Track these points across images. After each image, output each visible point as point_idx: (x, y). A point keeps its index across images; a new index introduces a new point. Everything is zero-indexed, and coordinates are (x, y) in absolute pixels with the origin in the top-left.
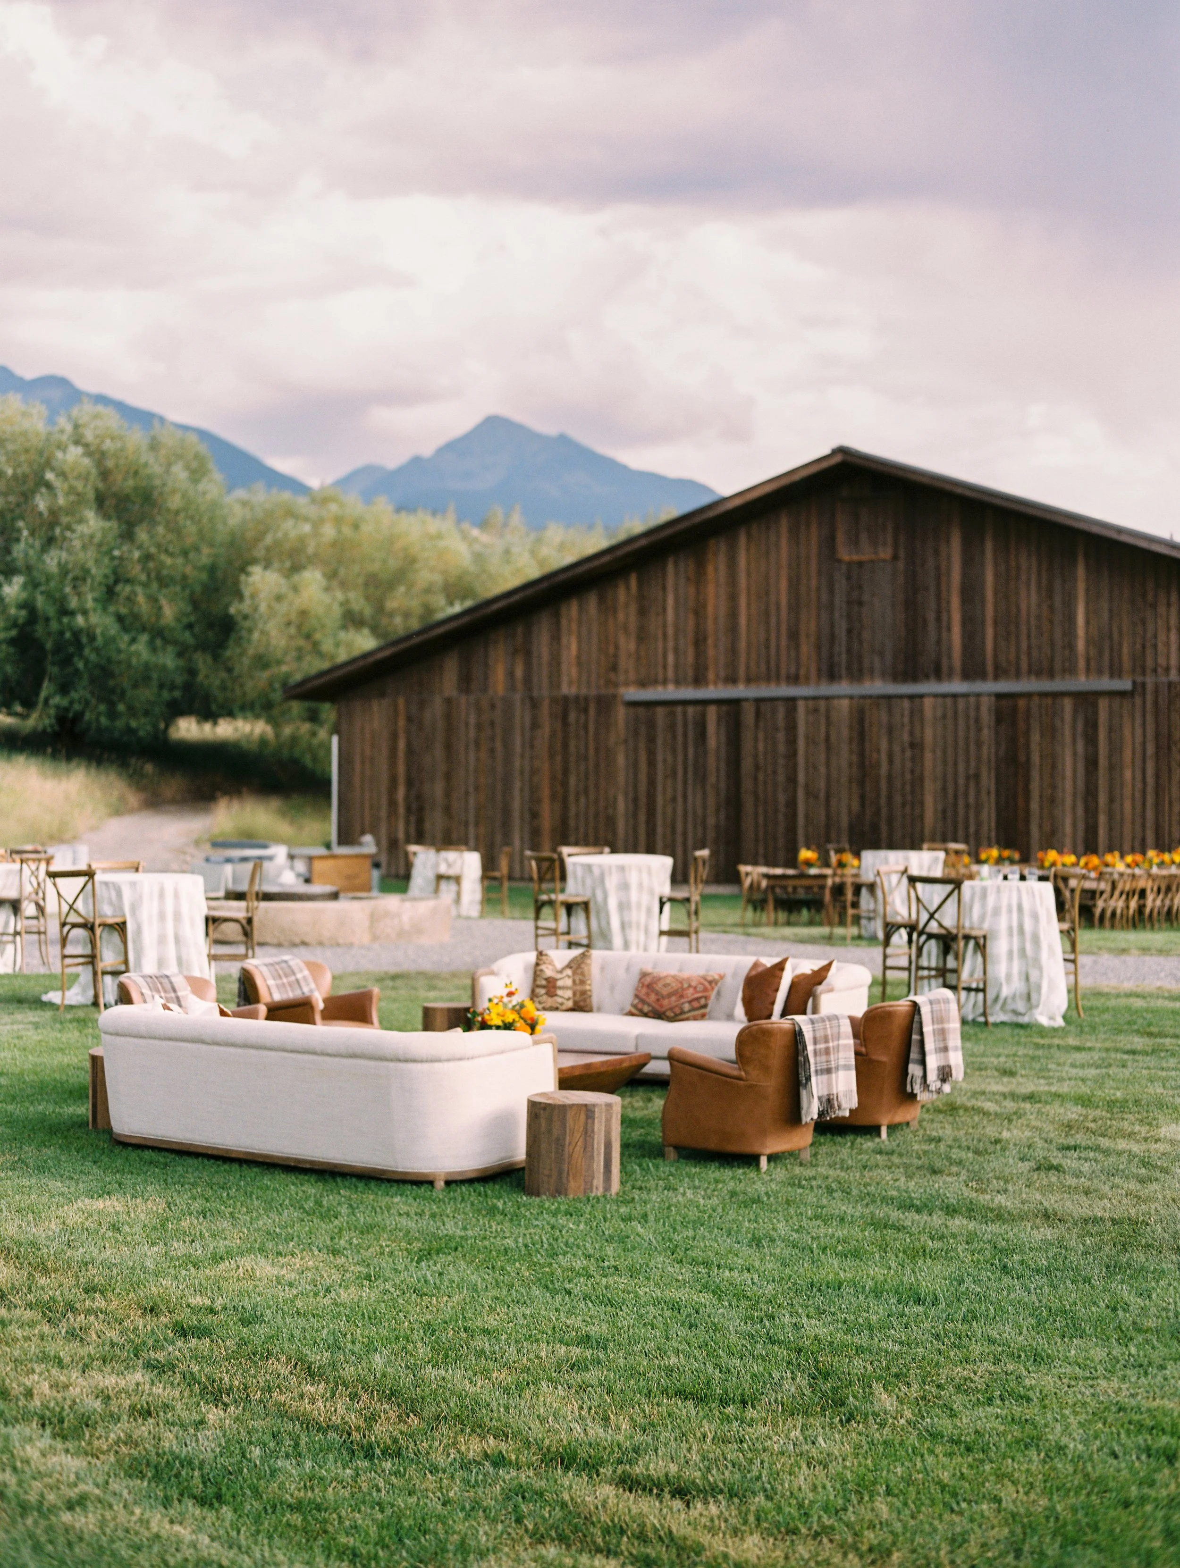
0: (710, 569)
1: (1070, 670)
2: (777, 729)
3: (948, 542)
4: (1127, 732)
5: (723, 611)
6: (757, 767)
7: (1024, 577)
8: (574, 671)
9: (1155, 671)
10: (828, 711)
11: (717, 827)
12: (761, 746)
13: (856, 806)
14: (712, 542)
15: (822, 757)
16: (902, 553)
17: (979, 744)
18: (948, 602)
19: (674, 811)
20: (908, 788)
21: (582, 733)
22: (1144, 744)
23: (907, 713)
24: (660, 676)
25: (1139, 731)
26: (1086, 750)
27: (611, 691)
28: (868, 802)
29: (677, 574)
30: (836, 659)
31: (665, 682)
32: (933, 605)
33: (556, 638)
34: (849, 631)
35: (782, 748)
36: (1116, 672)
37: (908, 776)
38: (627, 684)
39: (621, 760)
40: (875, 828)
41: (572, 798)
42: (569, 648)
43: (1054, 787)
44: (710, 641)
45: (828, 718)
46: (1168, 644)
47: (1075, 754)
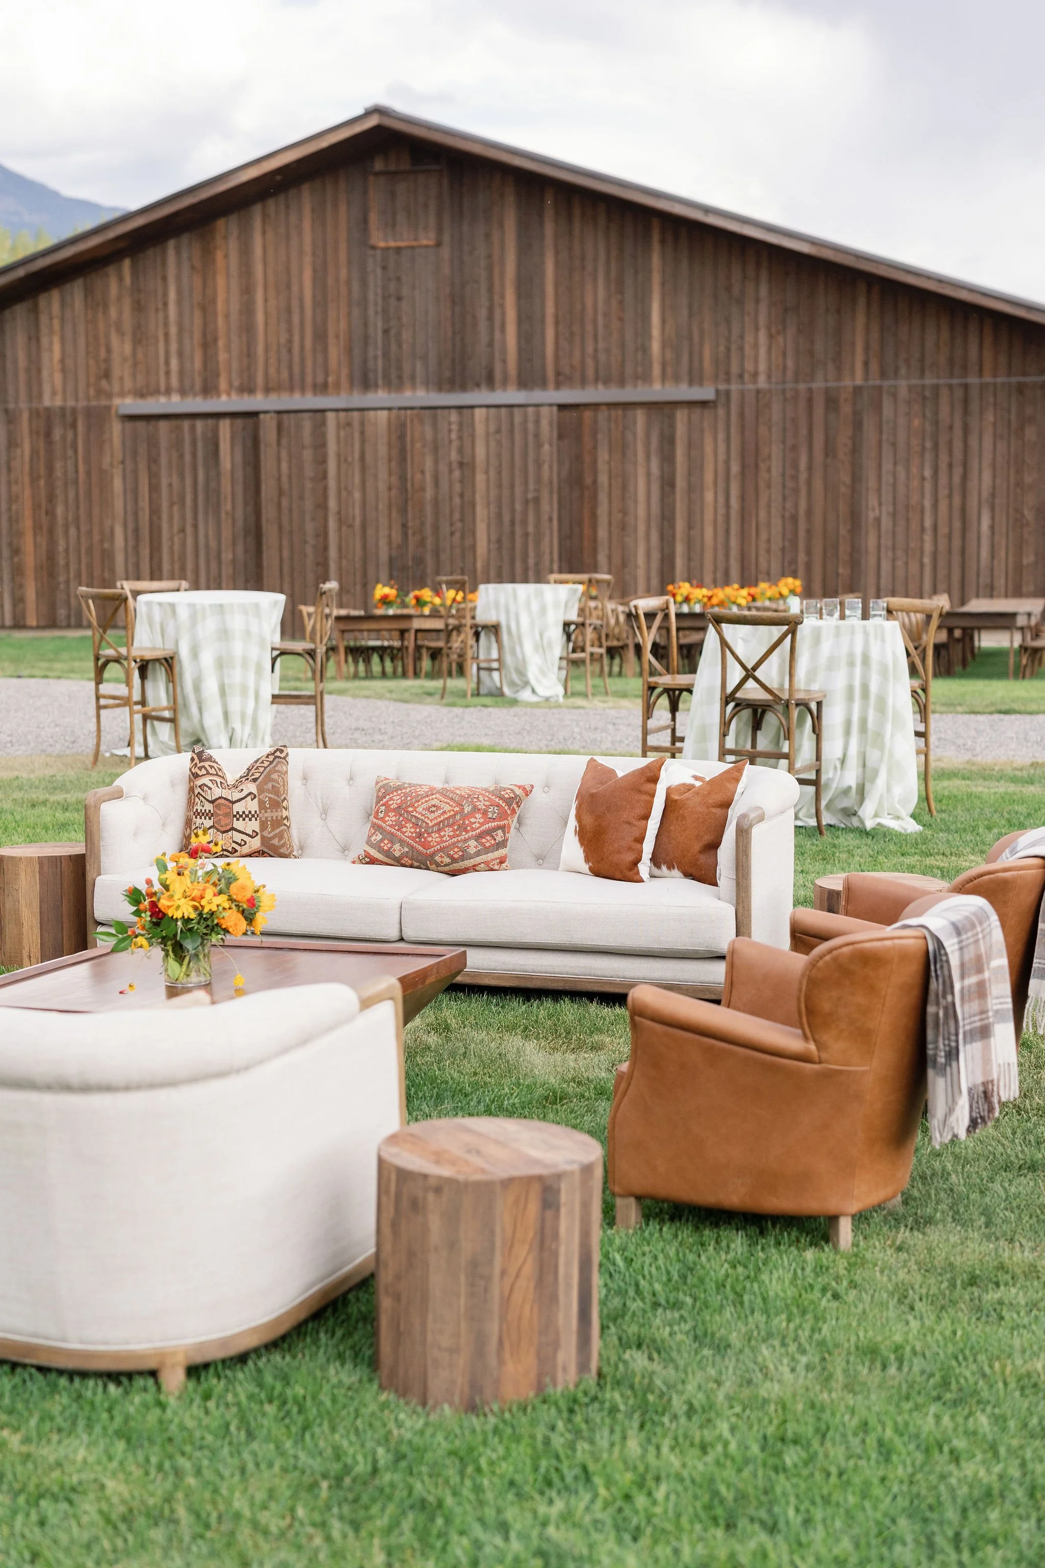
0: (219, 255)
1: (645, 377)
2: (303, 447)
3: (501, 225)
4: (708, 449)
5: (235, 307)
6: (281, 493)
7: (590, 267)
8: (58, 378)
9: (741, 376)
10: (362, 424)
11: (234, 561)
12: (284, 466)
13: (397, 537)
14: (221, 223)
15: (357, 480)
16: (446, 238)
17: (538, 464)
18: (503, 297)
19: (183, 544)
20: (457, 516)
21: (70, 452)
22: (727, 462)
23: (454, 427)
24: (163, 388)
25: (722, 447)
26: (662, 470)
27: (104, 402)
28: (410, 532)
29: (179, 264)
30: (371, 365)
31: (168, 392)
32: (484, 301)
33: (34, 338)
34: (386, 332)
35: (309, 471)
36: (695, 378)
37: (457, 500)
38: (122, 394)
39: (118, 484)
40: (419, 561)
41: (60, 531)
42: (51, 350)
43: (624, 512)
44: (221, 343)
45: (362, 433)
46: (756, 346)
47: (648, 474)
